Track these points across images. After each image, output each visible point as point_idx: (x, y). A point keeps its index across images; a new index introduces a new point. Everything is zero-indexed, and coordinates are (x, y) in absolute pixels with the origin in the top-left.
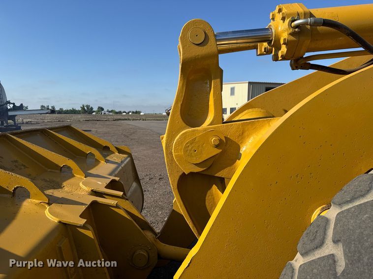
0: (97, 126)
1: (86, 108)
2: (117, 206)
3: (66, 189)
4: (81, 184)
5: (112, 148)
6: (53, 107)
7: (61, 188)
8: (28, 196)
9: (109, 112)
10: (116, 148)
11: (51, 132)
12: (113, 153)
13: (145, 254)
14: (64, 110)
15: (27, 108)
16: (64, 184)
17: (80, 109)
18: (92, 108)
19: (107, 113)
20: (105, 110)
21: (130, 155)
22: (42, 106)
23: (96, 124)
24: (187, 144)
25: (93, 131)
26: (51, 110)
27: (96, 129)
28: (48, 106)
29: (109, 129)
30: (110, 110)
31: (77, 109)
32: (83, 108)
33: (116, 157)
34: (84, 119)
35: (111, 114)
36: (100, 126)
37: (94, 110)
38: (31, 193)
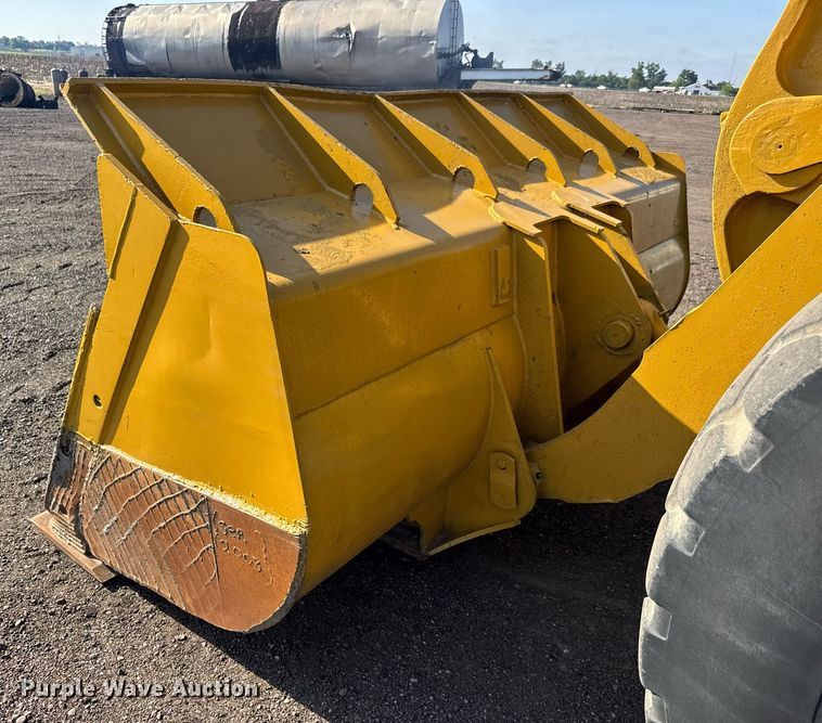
0: (659, 125)
1: (646, 73)
2: (599, 235)
3: (527, 194)
4: (553, 194)
5: (645, 156)
6: (561, 67)
7: (521, 191)
8: (471, 185)
9: (711, 88)
10: (654, 155)
11: (530, 100)
12: (643, 164)
13: (628, 329)
14: (586, 76)
15: (500, 64)
16: (527, 187)
17: (629, 75)
18: (663, 75)
19: (703, 91)
20: (702, 81)
21: (681, 178)
22: (537, 63)
23: (659, 119)
24: (766, 128)
25: (645, 137)
26: (551, 71)
27: (654, 132)
28: (550, 63)
29: (688, 138)
30: (715, 83)
31: (620, 76)
32: (638, 74)
33: (647, 173)
34: (632, 105)
35: (716, 93)
36: (667, 126)
37: (667, 79)
38: (477, 179)
